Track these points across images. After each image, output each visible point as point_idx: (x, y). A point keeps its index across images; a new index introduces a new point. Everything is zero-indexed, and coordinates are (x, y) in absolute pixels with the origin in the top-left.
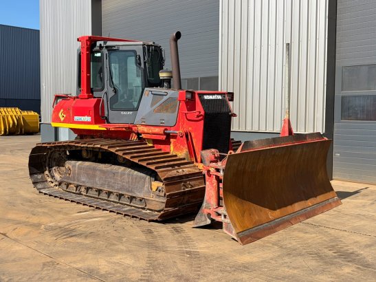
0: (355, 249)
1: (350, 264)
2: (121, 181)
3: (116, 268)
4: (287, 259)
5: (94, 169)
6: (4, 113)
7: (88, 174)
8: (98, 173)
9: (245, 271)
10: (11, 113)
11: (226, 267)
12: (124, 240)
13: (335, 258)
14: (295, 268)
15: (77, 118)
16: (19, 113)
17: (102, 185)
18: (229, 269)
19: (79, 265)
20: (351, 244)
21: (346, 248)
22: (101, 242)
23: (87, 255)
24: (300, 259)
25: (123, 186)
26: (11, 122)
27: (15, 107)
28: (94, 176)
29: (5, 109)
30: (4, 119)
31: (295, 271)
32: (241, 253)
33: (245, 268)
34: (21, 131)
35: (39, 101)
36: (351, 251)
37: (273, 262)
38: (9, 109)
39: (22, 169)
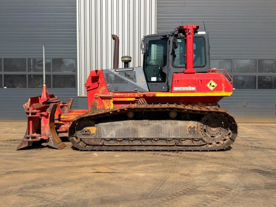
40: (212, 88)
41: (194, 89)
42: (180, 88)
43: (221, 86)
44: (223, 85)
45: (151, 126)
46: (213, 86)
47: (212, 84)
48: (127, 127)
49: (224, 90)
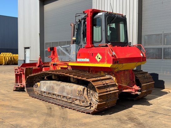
0: (137, 117)
1: (132, 123)
3: (29, 124)
4: (105, 121)
6: (5, 55)
9: (84, 126)
10: (8, 55)
11: (76, 124)
12: (37, 112)
13: (127, 120)
14: (107, 125)
16: (11, 55)
18: (77, 125)
19: (13, 123)
20: (136, 114)
21: (133, 116)
22: (27, 113)
23: (19, 118)
24: (111, 121)
26: (8, 59)
27: (10, 52)
29: (5, 53)
30: (4, 58)
31: (106, 126)
32: (86, 118)
33: (85, 124)
34: (12, 63)
35: (17, 50)
36: (135, 117)
37: (98, 122)
38: (7, 53)
39: (5, 80)
40: (98, 60)
41: (88, 60)
42: (81, 59)
43: (105, 58)
44: (106, 57)
45: (60, 86)
46: (100, 58)
47: (99, 57)
48: (51, 85)
49: (106, 62)
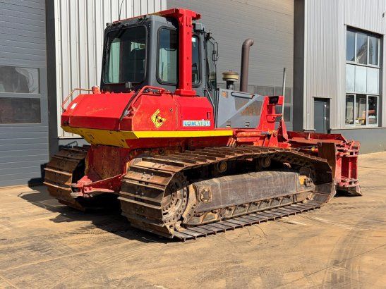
2: (275, 185)
5: (244, 181)
7: (236, 190)
8: (249, 184)
15: (186, 123)
17: (257, 196)
25: (278, 189)
28: (246, 189)
